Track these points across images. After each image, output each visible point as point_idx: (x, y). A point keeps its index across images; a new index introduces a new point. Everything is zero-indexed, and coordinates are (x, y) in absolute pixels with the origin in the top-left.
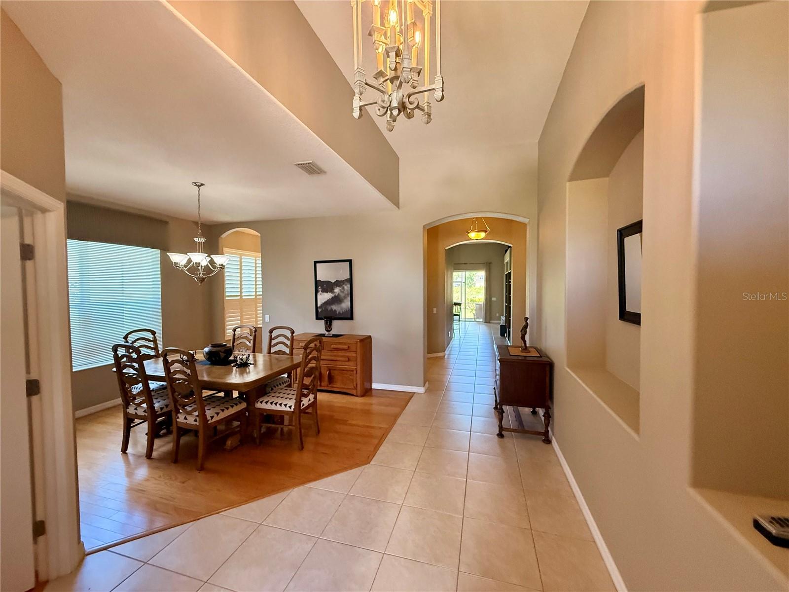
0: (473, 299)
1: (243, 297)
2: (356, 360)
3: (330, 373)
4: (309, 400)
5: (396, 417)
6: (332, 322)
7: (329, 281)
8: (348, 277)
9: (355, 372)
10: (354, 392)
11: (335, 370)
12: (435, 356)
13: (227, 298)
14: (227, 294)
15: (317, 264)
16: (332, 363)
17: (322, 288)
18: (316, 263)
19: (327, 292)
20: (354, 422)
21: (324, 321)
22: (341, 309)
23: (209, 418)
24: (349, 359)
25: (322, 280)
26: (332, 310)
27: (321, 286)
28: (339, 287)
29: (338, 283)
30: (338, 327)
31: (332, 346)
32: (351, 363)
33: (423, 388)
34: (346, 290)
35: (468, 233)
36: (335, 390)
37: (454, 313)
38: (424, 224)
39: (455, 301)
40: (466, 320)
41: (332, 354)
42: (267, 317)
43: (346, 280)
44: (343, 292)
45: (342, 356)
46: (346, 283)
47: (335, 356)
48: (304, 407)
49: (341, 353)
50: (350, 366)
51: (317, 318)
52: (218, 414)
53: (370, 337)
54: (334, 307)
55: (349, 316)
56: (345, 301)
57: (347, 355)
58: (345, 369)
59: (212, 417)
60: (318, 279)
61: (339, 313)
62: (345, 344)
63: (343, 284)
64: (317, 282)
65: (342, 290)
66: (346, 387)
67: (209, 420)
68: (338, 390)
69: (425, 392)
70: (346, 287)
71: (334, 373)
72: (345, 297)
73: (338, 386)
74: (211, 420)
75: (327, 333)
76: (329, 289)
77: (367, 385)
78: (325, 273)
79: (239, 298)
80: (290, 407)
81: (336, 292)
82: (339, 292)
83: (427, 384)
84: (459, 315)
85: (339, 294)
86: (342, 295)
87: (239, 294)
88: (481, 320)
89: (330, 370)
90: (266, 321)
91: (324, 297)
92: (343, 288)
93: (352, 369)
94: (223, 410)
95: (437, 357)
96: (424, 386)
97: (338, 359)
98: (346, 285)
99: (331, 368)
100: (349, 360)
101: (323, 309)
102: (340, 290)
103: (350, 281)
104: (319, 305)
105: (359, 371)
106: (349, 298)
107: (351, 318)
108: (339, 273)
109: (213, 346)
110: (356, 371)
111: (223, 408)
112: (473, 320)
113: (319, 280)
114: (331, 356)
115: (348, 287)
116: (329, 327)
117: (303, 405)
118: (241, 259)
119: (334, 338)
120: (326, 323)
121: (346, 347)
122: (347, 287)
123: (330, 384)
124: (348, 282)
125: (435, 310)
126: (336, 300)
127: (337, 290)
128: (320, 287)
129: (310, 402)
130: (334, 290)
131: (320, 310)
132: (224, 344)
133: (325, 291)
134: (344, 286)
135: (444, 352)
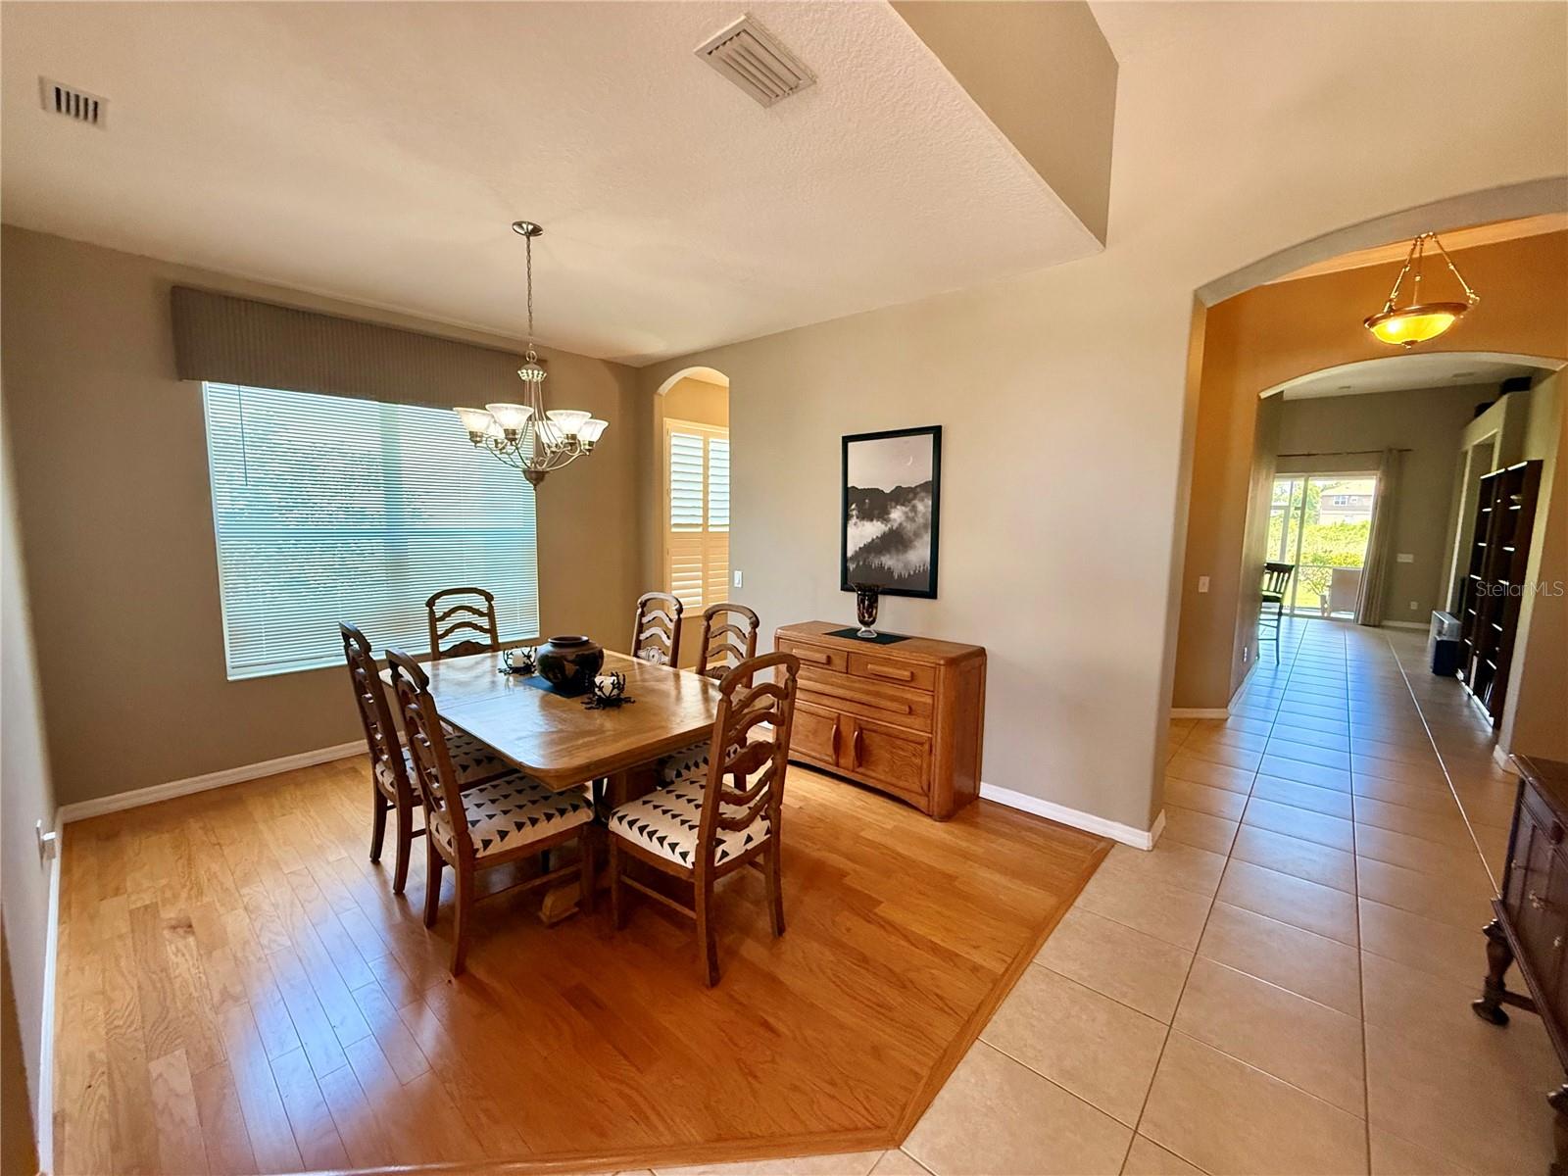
0: (1320, 553)
1: (711, 529)
2: (932, 716)
3: (860, 739)
4: (749, 839)
5: (1038, 929)
6: (876, 601)
7: (878, 489)
8: (928, 475)
9: (927, 747)
10: (922, 803)
11: (875, 731)
12: (1195, 716)
13: (674, 530)
14: (674, 521)
15: (850, 445)
16: (866, 711)
17: (859, 509)
18: (846, 440)
19: (872, 520)
20: (896, 915)
21: (855, 595)
22: (906, 566)
23: (478, 844)
24: (910, 708)
25: (859, 488)
26: (881, 567)
27: (859, 502)
28: (903, 505)
29: (901, 496)
30: (893, 614)
31: (869, 666)
32: (917, 722)
33: (1147, 834)
34: (920, 515)
35: (1373, 322)
36: (871, 783)
37: (1265, 593)
38: (1195, 287)
39: (1272, 557)
40: (1296, 612)
41: (872, 688)
42: (738, 575)
43: (924, 486)
44: (913, 520)
45: (893, 699)
46: (923, 494)
47: (877, 694)
48: (725, 860)
49: (888, 689)
50: (915, 728)
51: (845, 587)
52: (503, 834)
53: (981, 653)
54: (888, 561)
55: (926, 586)
56: (917, 543)
57: (909, 696)
58: (902, 736)
59: (487, 843)
60: (849, 485)
61: (900, 576)
62: (903, 666)
63: (914, 498)
64: (847, 491)
65: (911, 515)
66: (901, 784)
67: (478, 850)
68: (879, 786)
69: (1154, 846)
70: (920, 507)
71: (874, 741)
72: (917, 535)
73: (878, 775)
74: (485, 849)
75: (864, 629)
76: (876, 512)
77: (962, 783)
78: (871, 469)
79: (700, 530)
80: (684, 855)
81: (895, 520)
82: (903, 518)
83: (1161, 821)
84: (1277, 600)
85: (900, 524)
86: (909, 527)
87: (700, 521)
88: (1351, 616)
89: (861, 730)
90: (736, 585)
91: (865, 532)
92: (914, 509)
93: (918, 740)
94: (520, 826)
95: (1199, 721)
96: (1149, 830)
97: (884, 703)
98: (922, 500)
99: (864, 725)
100: (911, 712)
101: (861, 563)
102: (906, 513)
103: (934, 488)
104: (849, 554)
105: (938, 750)
106: (927, 538)
107: (931, 593)
108: (908, 465)
109: (560, 643)
110: (931, 746)
111: (524, 819)
112: (1320, 614)
113: (853, 487)
114: (868, 693)
115: (926, 507)
116: (868, 612)
117: (725, 854)
118: (706, 443)
119: (877, 646)
120: (861, 602)
121: (906, 674)
122: (924, 506)
123: (860, 765)
124: (927, 492)
125: (1204, 584)
126: (894, 541)
127: (897, 514)
128: (853, 506)
129: (750, 846)
130: (888, 513)
131: (852, 566)
132: (585, 638)
133: (867, 515)
134: (916, 502)
135: (1226, 707)
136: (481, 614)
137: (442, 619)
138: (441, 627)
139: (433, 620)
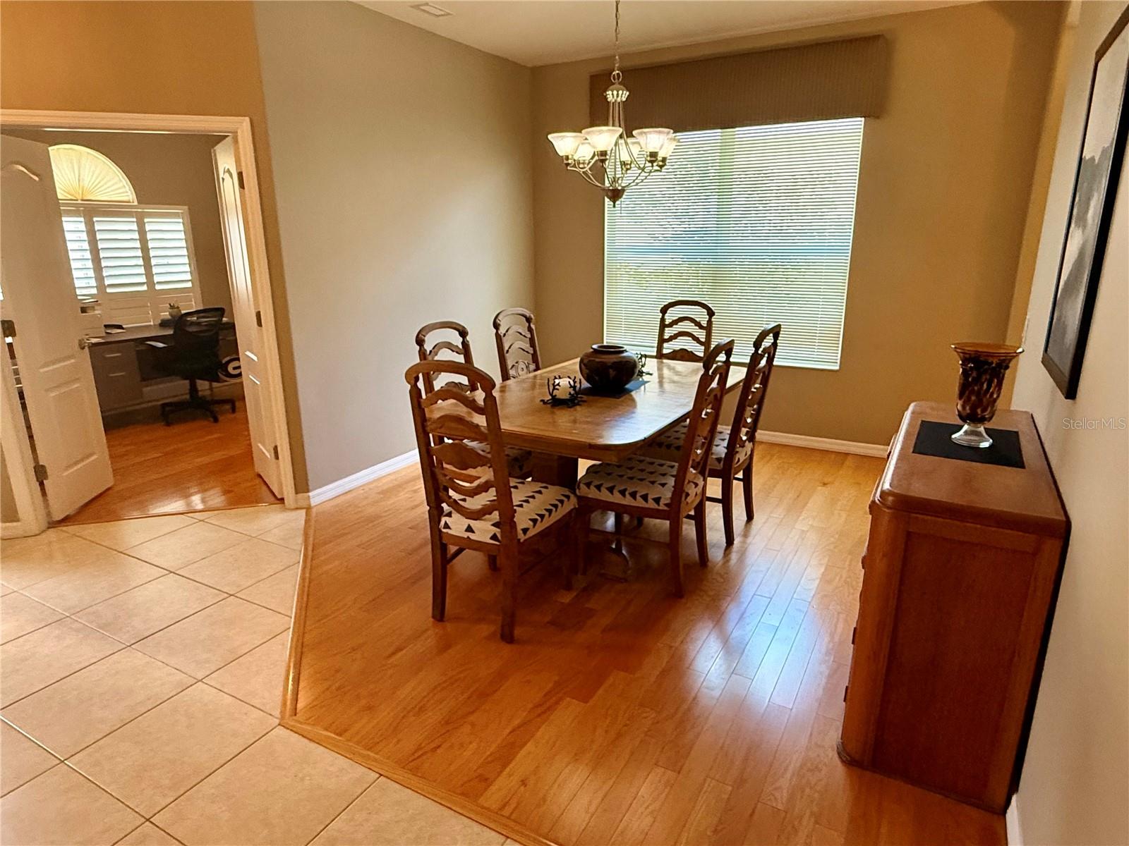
15: (1099, 67)
18: (1098, 57)
19: (1080, 226)
26: (1064, 321)
27: (1081, 187)
60: (1085, 150)
64: (1080, 167)
81: (1088, 225)
91: (1071, 250)
101: (1059, 313)
104: (1059, 293)
113: (1085, 156)
128: (1078, 195)
130: (1089, 210)
131: (1055, 318)
133: (1079, 215)
136: (701, 327)
137: (671, 325)
138: (668, 333)
139: (663, 325)
